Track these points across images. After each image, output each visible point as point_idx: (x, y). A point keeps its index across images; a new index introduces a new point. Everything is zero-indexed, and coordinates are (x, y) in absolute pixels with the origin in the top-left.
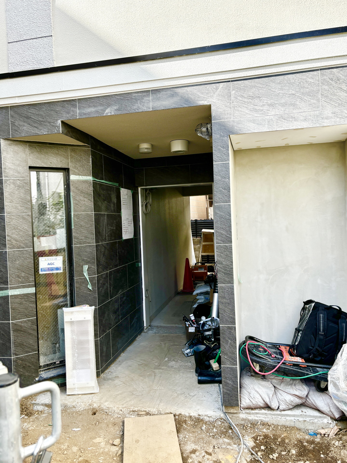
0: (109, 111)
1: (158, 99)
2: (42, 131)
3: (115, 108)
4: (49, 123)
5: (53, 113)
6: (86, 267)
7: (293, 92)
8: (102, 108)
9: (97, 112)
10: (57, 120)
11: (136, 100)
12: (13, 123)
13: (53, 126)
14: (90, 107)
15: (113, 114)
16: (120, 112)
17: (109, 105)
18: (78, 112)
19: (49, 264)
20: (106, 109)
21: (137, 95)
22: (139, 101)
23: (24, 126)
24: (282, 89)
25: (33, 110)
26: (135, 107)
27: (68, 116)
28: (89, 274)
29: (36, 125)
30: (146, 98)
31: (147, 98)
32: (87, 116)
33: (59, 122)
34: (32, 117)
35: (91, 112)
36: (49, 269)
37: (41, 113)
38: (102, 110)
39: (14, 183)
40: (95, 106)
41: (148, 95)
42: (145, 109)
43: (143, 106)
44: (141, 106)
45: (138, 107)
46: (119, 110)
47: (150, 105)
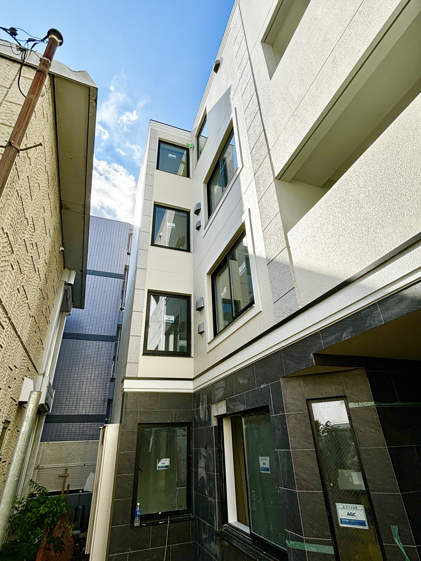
0: (345, 336)
1: (388, 309)
2: (302, 366)
3: (350, 330)
4: (306, 357)
5: (306, 348)
6: (395, 529)
8: (339, 334)
9: (336, 338)
10: (310, 354)
11: (366, 317)
12: (285, 363)
13: (308, 360)
14: (330, 335)
15: (349, 337)
16: (355, 334)
17: (344, 330)
18: (322, 342)
19: (349, 514)
20: (343, 333)
21: (365, 311)
22: (369, 317)
23: (291, 364)
25: (294, 349)
26: (367, 325)
27: (316, 348)
28: (403, 541)
29: (297, 361)
31: (376, 312)
32: (330, 345)
33: (312, 355)
35: (333, 340)
36: (350, 522)
37: (300, 350)
38: (339, 336)
39: (295, 418)
40: (334, 334)
41: (376, 309)
42: (378, 324)
43: (374, 321)
44: (372, 322)
45: (370, 323)
46: (354, 332)
47: (381, 318)
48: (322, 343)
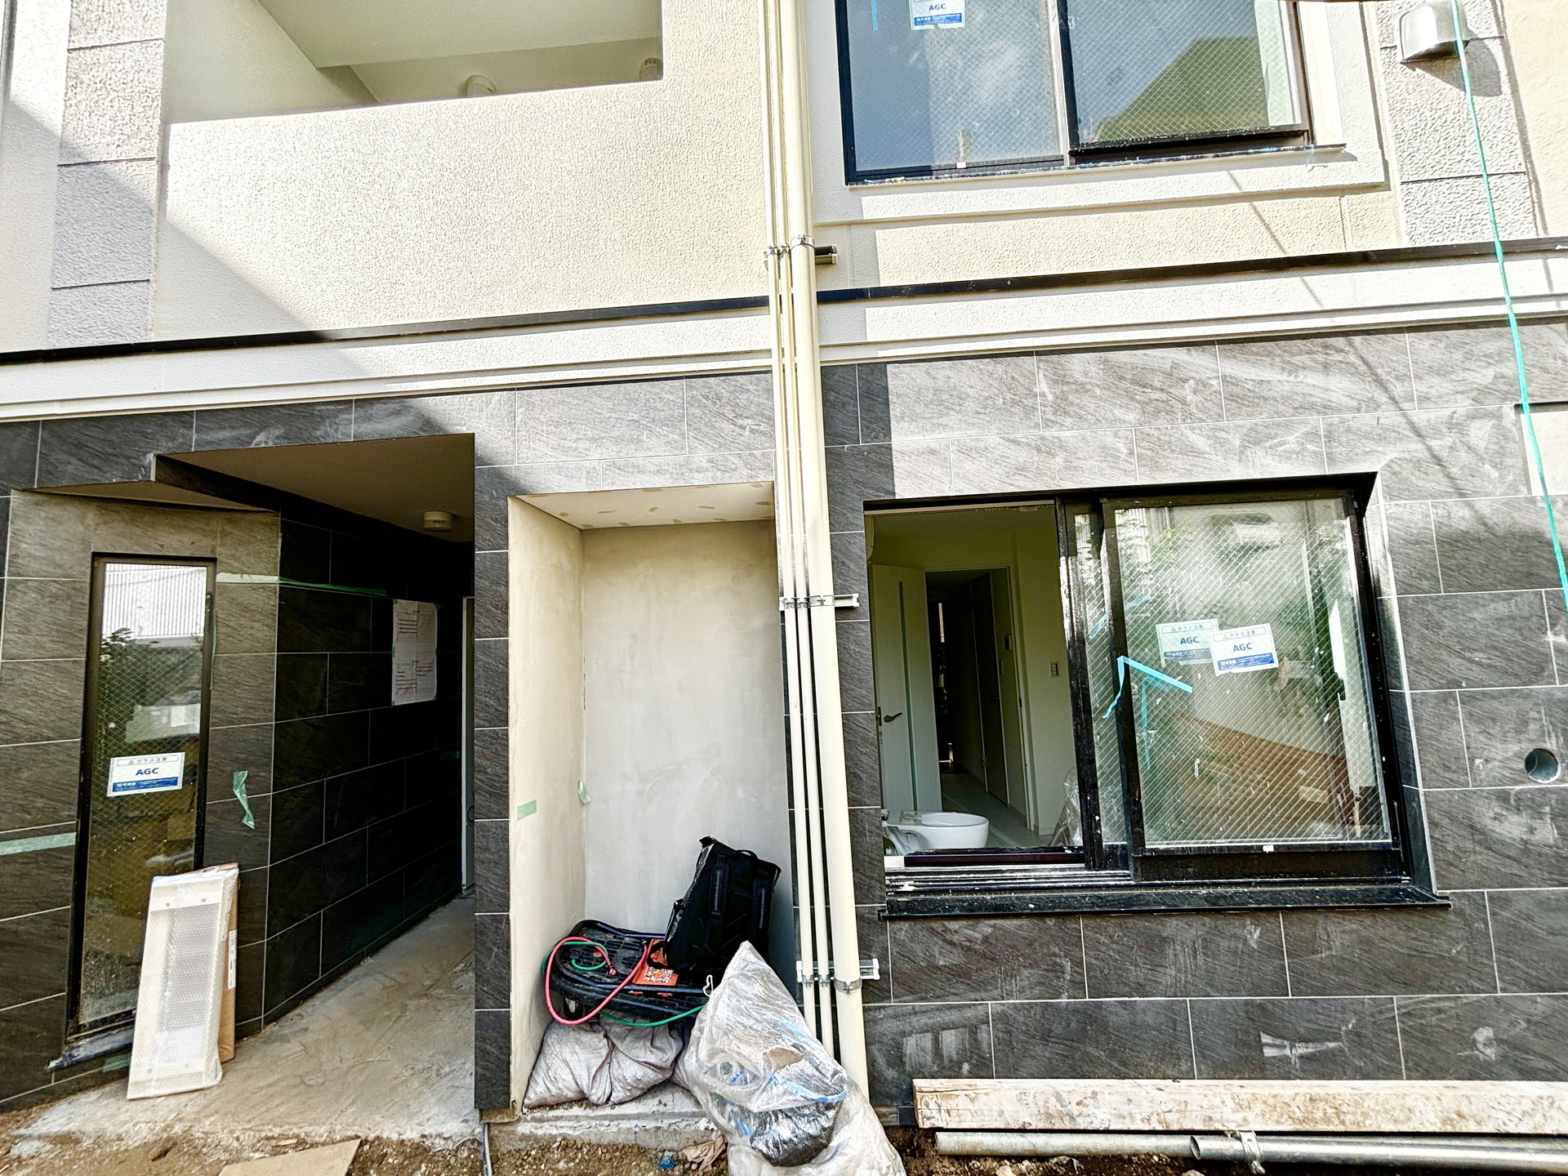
0: (262, 440)
1: (369, 418)
2: (108, 475)
3: (277, 432)
4: (128, 458)
5: (138, 437)
6: (241, 777)
7: (636, 417)
8: (248, 432)
9: (237, 439)
10: (145, 454)
11: (323, 418)
12: (44, 457)
13: (135, 465)
14: (221, 428)
15: (271, 444)
16: (285, 443)
17: (264, 427)
18: (194, 437)
19: (139, 772)
20: (257, 433)
21: (324, 407)
22: (328, 421)
23: (69, 463)
24: (613, 410)
25: (93, 431)
26: (318, 433)
27: (170, 445)
29: (95, 462)
30: (342, 416)
31: (346, 416)
32: (215, 447)
33: (151, 458)
34: (89, 444)
35: (224, 440)
36: (141, 784)
37: (112, 437)
38: (247, 436)
39: (39, 591)
40: (233, 428)
41: (348, 411)
42: (340, 437)
43: (336, 431)
44: (331, 431)
45: (326, 433)
46: (285, 438)
47: (351, 429)
48: (193, 443)
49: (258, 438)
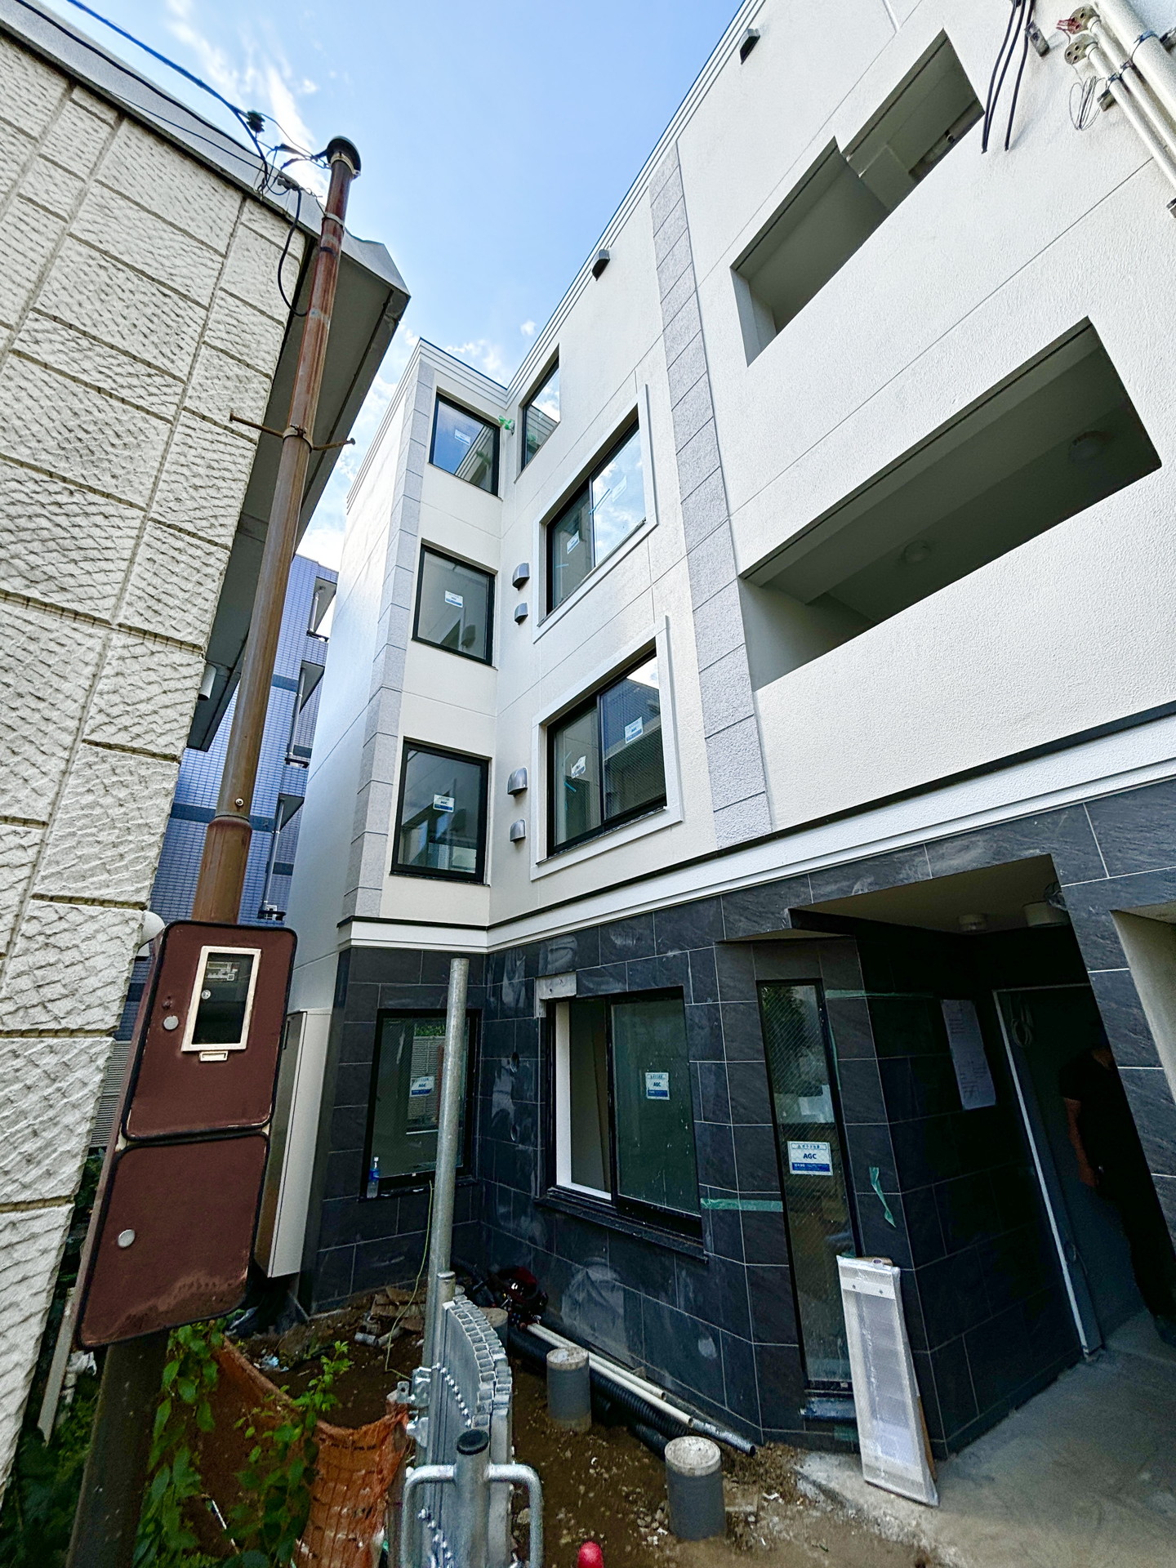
0: (859, 888)
1: (942, 857)
2: (764, 927)
3: (869, 880)
4: (773, 913)
5: (776, 897)
6: (875, 1172)
8: (848, 883)
9: (840, 890)
10: (783, 909)
11: (903, 863)
12: (727, 921)
13: (778, 918)
14: (828, 883)
15: (866, 891)
16: (877, 888)
17: (858, 878)
18: (812, 893)
19: (805, 1156)
20: (855, 883)
21: (900, 855)
22: (906, 865)
23: (740, 921)
25: (750, 897)
26: (901, 876)
27: (797, 901)
28: (883, 1188)
29: (755, 919)
30: (917, 859)
31: (921, 859)
32: (827, 899)
33: (786, 911)
34: (749, 906)
35: (832, 893)
36: (807, 1167)
37: (761, 900)
38: (848, 887)
39: (735, 1010)
40: (836, 882)
41: (922, 854)
42: (921, 878)
43: (916, 872)
44: (911, 873)
45: (908, 874)
46: (876, 884)
47: (927, 869)
48: (811, 896)
49: (856, 888)
